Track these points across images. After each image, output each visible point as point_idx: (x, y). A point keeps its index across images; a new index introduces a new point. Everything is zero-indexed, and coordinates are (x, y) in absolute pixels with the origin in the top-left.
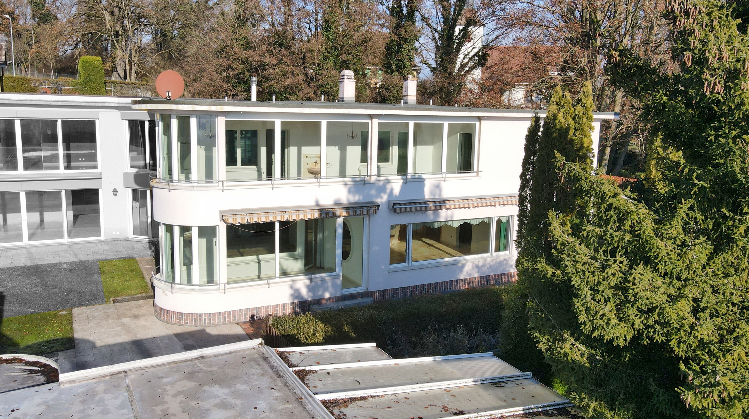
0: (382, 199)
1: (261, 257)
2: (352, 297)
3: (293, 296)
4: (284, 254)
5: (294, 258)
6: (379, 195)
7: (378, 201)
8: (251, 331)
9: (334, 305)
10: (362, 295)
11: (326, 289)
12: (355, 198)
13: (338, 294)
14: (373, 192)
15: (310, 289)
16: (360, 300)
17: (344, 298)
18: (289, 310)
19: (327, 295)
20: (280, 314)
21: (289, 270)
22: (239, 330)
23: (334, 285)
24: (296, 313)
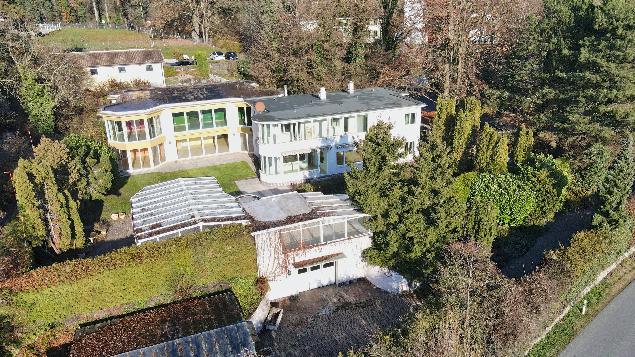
0: (333, 144)
1: (293, 163)
2: (324, 177)
3: (304, 177)
4: (301, 161)
5: (304, 162)
6: (331, 143)
7: (331, 145)
8: (292, 188)
9: (317, 180)
10: (327, 176)
11: (315, 175)
12: (323, 145)
13: (319, 176)
14: (330, 142)
15: (309, 175)
16: (326, 178)
17: (321, 177)
18: (303, 182)
19: (315, 177)
20: (300, 183)
21: (302, 167)
22: (288, 188)
23: (317, 173)
24: (305, 183)
